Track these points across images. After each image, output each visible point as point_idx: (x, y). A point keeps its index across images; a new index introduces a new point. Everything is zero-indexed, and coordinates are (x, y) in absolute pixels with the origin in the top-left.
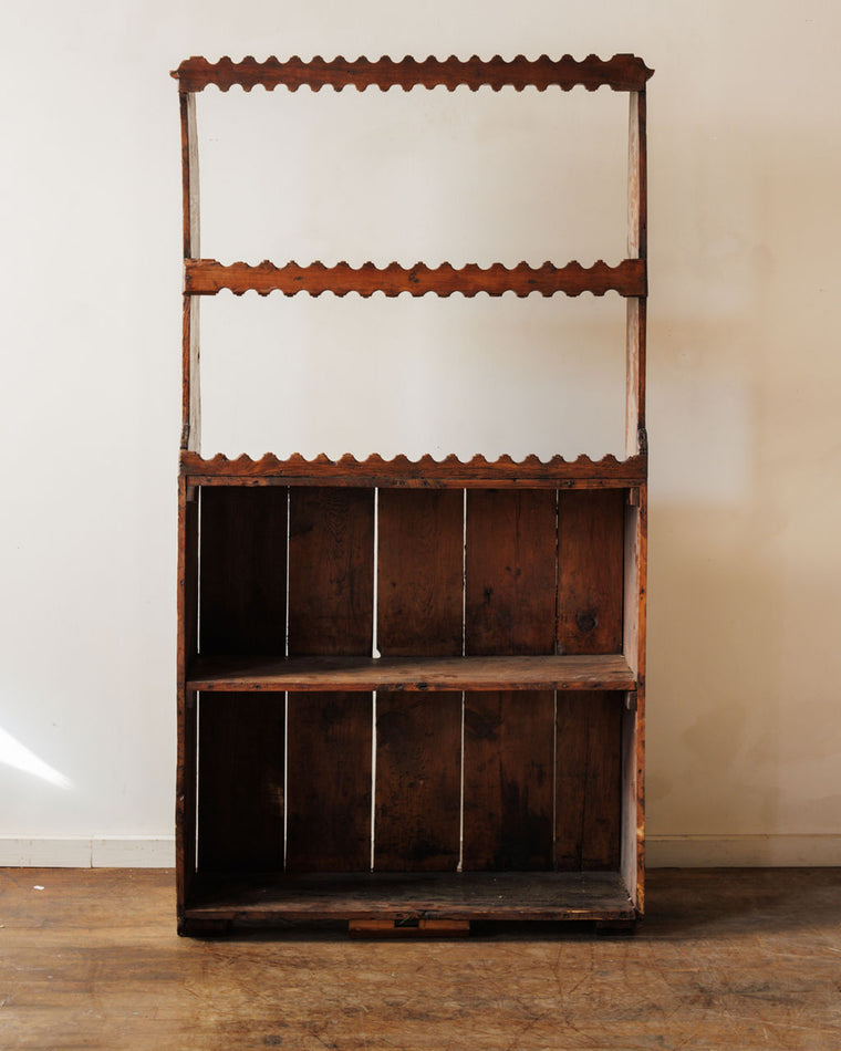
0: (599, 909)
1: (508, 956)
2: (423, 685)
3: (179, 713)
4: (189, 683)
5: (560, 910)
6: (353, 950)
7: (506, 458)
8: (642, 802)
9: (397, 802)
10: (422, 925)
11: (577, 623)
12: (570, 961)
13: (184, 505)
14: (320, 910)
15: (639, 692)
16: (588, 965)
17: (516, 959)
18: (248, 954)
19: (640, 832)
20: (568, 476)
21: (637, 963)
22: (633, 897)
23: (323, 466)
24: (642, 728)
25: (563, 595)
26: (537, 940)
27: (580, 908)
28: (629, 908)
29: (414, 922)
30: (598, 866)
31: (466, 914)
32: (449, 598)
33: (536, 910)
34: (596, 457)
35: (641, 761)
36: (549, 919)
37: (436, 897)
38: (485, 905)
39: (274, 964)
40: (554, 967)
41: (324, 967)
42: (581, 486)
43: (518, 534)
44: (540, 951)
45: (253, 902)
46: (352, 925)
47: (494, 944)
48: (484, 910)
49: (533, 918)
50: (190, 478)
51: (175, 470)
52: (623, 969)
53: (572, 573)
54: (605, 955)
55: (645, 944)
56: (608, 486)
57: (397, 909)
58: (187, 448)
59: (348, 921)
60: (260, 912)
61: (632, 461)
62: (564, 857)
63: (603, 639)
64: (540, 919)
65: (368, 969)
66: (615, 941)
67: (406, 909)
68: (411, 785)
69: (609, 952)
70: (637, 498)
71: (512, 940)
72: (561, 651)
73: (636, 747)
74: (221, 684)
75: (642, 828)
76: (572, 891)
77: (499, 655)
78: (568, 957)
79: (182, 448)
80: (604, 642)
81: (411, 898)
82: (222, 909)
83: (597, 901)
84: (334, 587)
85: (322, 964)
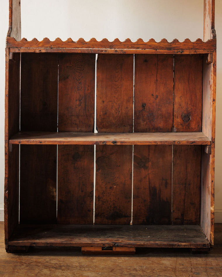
0: (193, 243)
1: (152, 264)
2: (115, 142)
3: (6, 154)
4: (10, 140)
5: (176, 243)
6: (83, 260)
7: (152, 40)
8: (213, 195)
9: (104, 195)
10: (114, 249)
11: (182, 118)
12: (181, 267)
13: (8, 61)
14: (69, 242)
15: (212, 146)
16: (190, 269)
17: (156, 265)
18: (36, 262)
19: (212, 209)
20: (181, 48)
21: (212, 268)
22: (208, 237)
23: (70, 43)
24: (214, 162)
25: (176, 107)
26: (165, 256)
27: (185, 242)
28: (207, 243)
29: (110, 248)
30: (191, 223)
31: (134, 245)
32: (127, 108)
33: (165, 243)
34: (193, 40)
35: (213, 177)
36: (171, 247)
37: (121, 237)
38: (142, 240)
39: (46, 267)
40: (174, 270)
41: (69, 269)
42: (186, 52)
43: (157, 80)
44: (167, 262)
45: (39, 238)
46: (83, 249)
47: (146, 258)
48: (142, 243)
49: (164, 247)
50: (11, 49)
51: (4, 45)
52: (206, 272)
53: (180, 97)
54: (197, 264)
55: (214, 258)
56: (198, 53)
57: (103, 242)
58: (10, 36)
59: (81, 247)
60: (42, 243)
61: (209, 42)
62: (176, 219)
63: (193, 125)
64: (167, 247)
65: (89, 270)
66: (200, 257)
67: (107, 242)
68: (111, 188)
69: (198, 263)
70: (212, 58)
71: (154, 256)
72: (175, 130)
73: (210, 170)
74: (25, 141)
75: (213, 207)
76: (180, 234)
77: (149, 132)
78: (180, 264)
79: (7, 36)
80: (193, 127)
81: (110, 236)
82: (25, 241)
83: (191, 239)
84: (78, 102)
85: (68, 267)
